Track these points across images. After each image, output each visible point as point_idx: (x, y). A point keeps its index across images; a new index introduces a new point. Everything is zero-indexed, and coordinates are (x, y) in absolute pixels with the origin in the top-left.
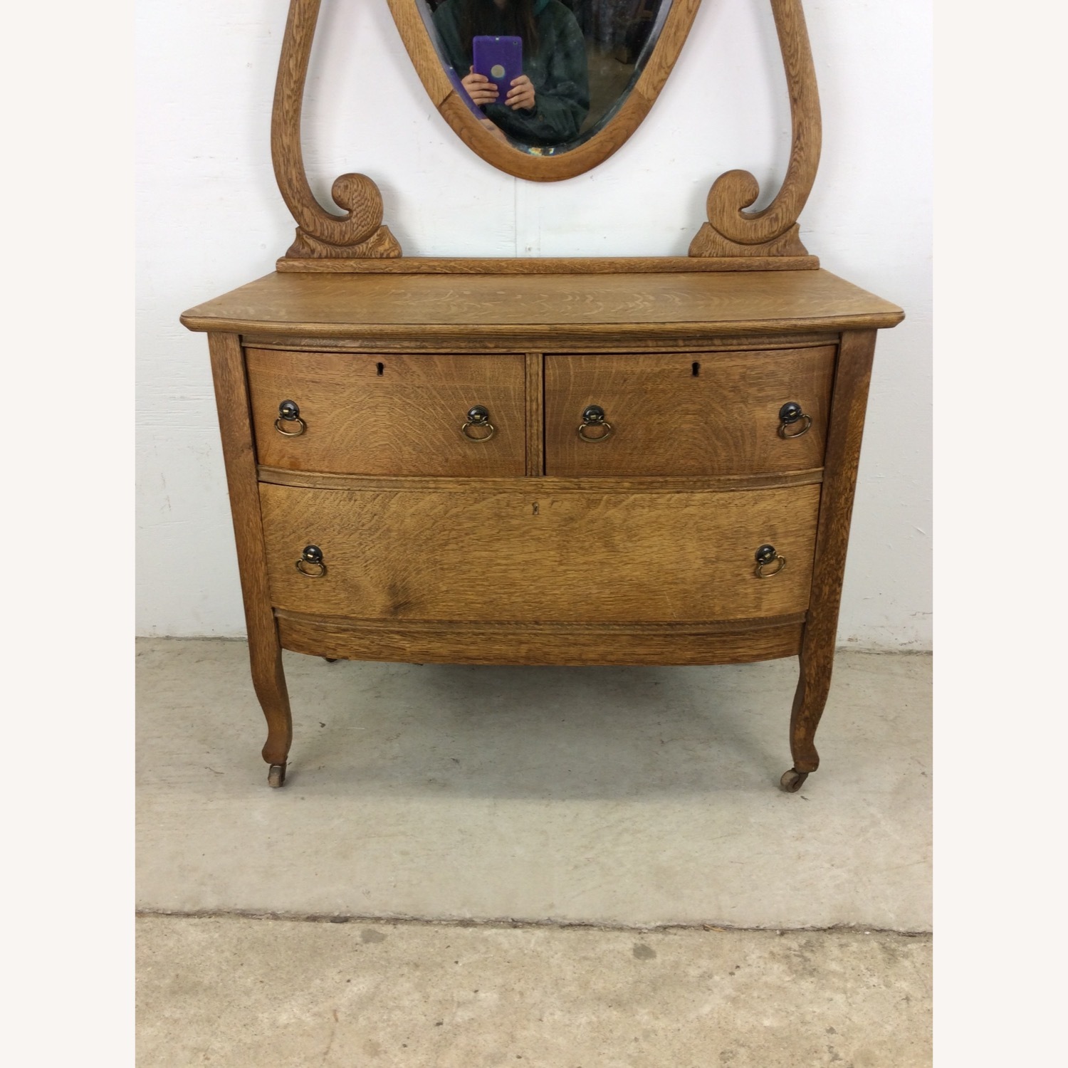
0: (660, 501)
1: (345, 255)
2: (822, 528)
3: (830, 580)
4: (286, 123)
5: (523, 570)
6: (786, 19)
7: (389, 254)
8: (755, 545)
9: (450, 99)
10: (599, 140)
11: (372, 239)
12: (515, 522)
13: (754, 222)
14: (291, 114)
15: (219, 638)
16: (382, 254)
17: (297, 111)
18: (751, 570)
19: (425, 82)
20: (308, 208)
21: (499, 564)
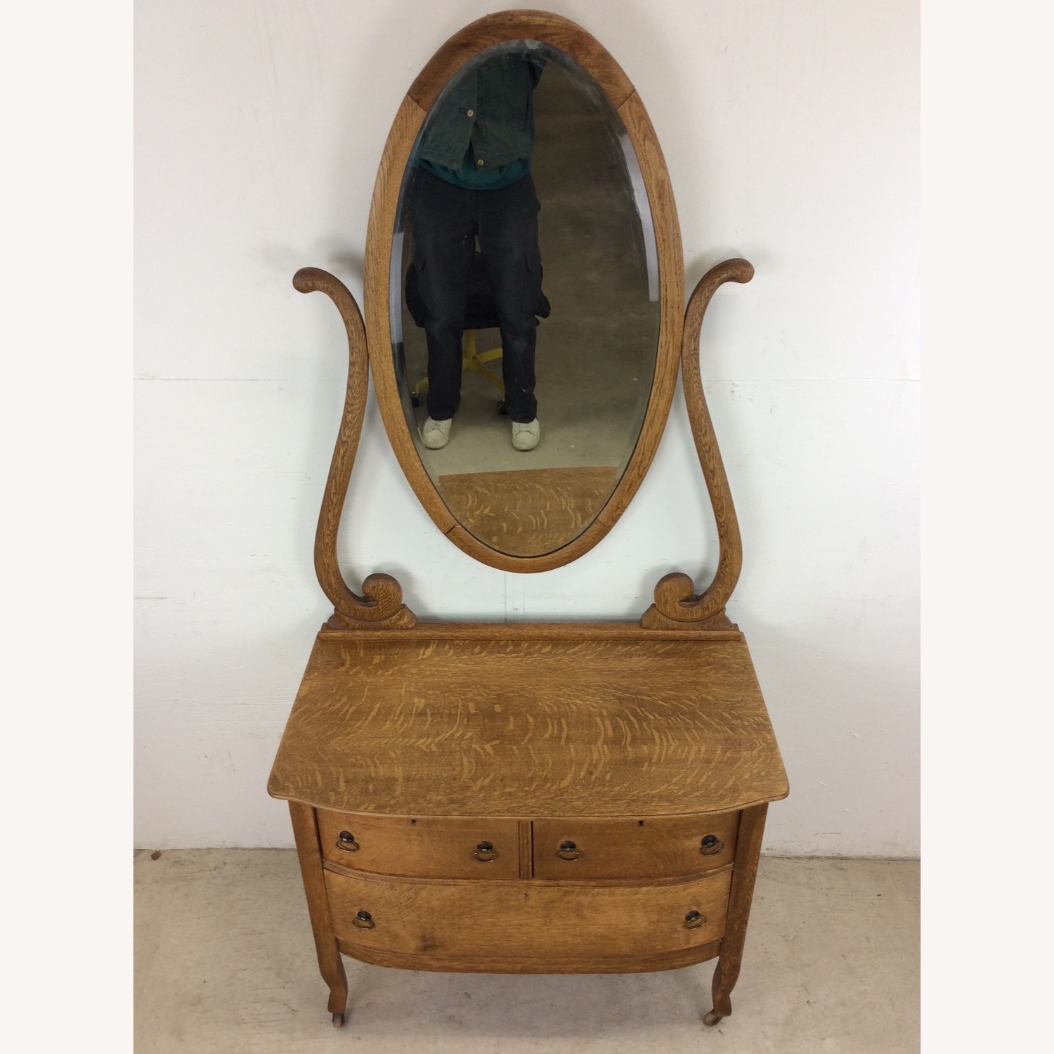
0: (617, 892)
1: (374, 627)
2: (733, 895)
3: (739, 922)
4: (326, 550)
5: (519, 929)
6: (714, 489)
7: (407, 626)
8: (686, 912)
9: (454, 529)
10: (570, 550)
11: (394, 617)
12: (512, 903)
13: (691, 609)
14: (330, 544)
15: (275, 849)
16: (402, 627)
17: (334, 543)
18: (684, 924)
19: (434, 520)
20: (344, 600)
21: (499, 926)
